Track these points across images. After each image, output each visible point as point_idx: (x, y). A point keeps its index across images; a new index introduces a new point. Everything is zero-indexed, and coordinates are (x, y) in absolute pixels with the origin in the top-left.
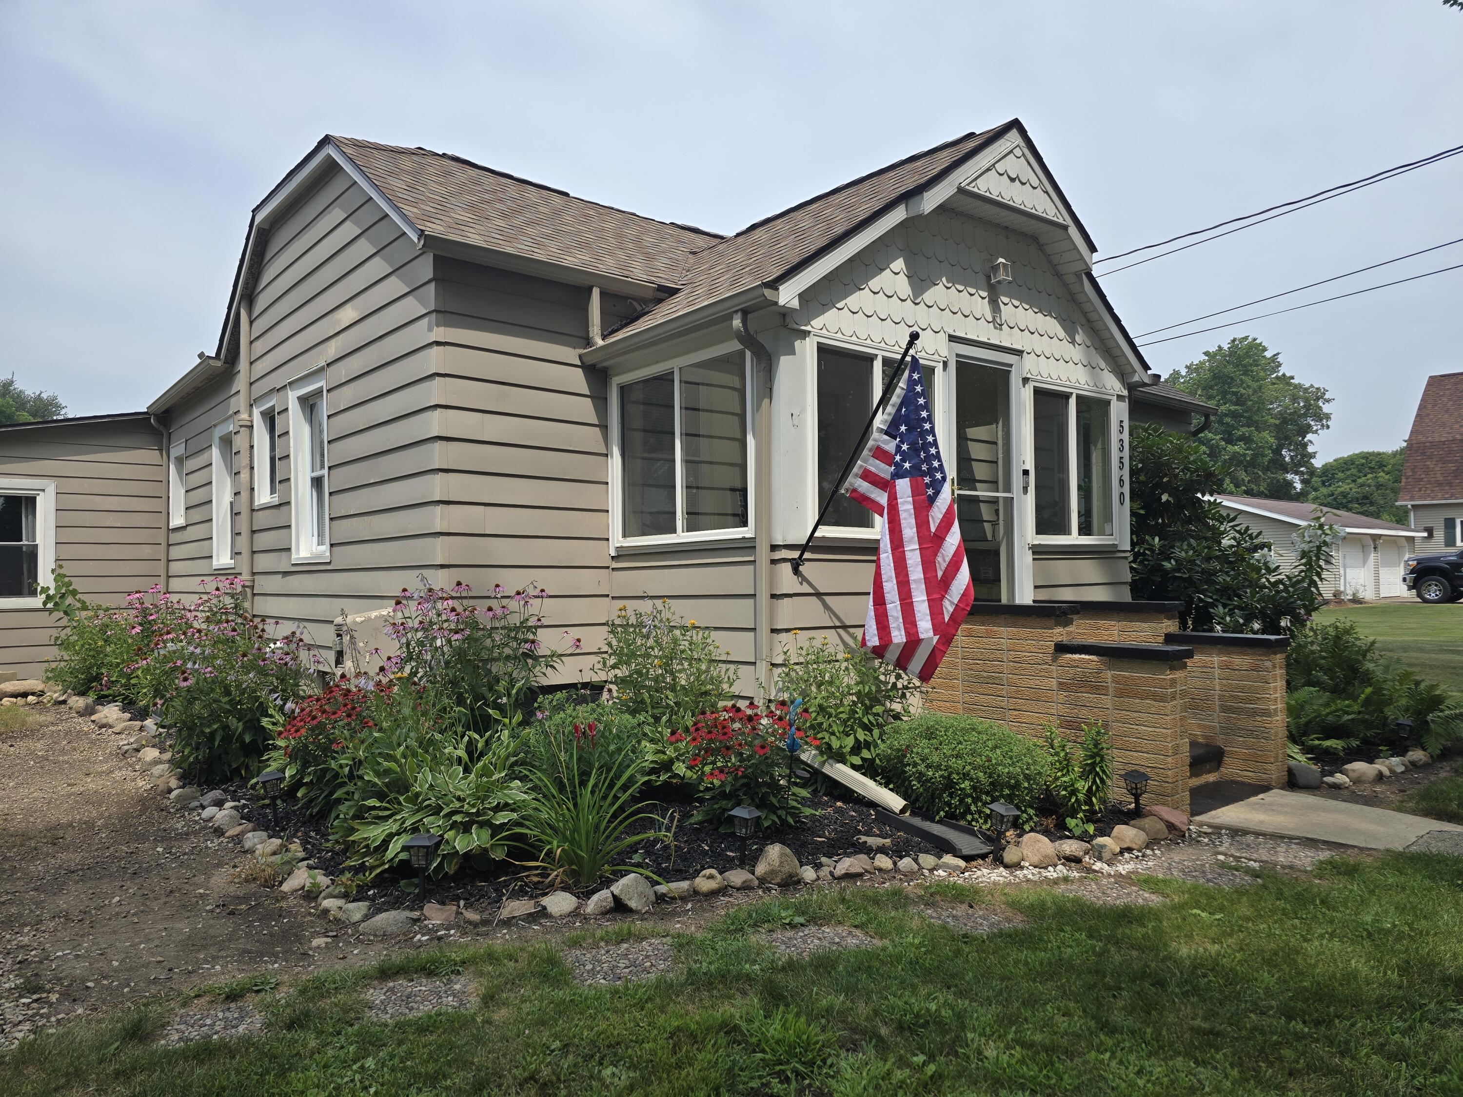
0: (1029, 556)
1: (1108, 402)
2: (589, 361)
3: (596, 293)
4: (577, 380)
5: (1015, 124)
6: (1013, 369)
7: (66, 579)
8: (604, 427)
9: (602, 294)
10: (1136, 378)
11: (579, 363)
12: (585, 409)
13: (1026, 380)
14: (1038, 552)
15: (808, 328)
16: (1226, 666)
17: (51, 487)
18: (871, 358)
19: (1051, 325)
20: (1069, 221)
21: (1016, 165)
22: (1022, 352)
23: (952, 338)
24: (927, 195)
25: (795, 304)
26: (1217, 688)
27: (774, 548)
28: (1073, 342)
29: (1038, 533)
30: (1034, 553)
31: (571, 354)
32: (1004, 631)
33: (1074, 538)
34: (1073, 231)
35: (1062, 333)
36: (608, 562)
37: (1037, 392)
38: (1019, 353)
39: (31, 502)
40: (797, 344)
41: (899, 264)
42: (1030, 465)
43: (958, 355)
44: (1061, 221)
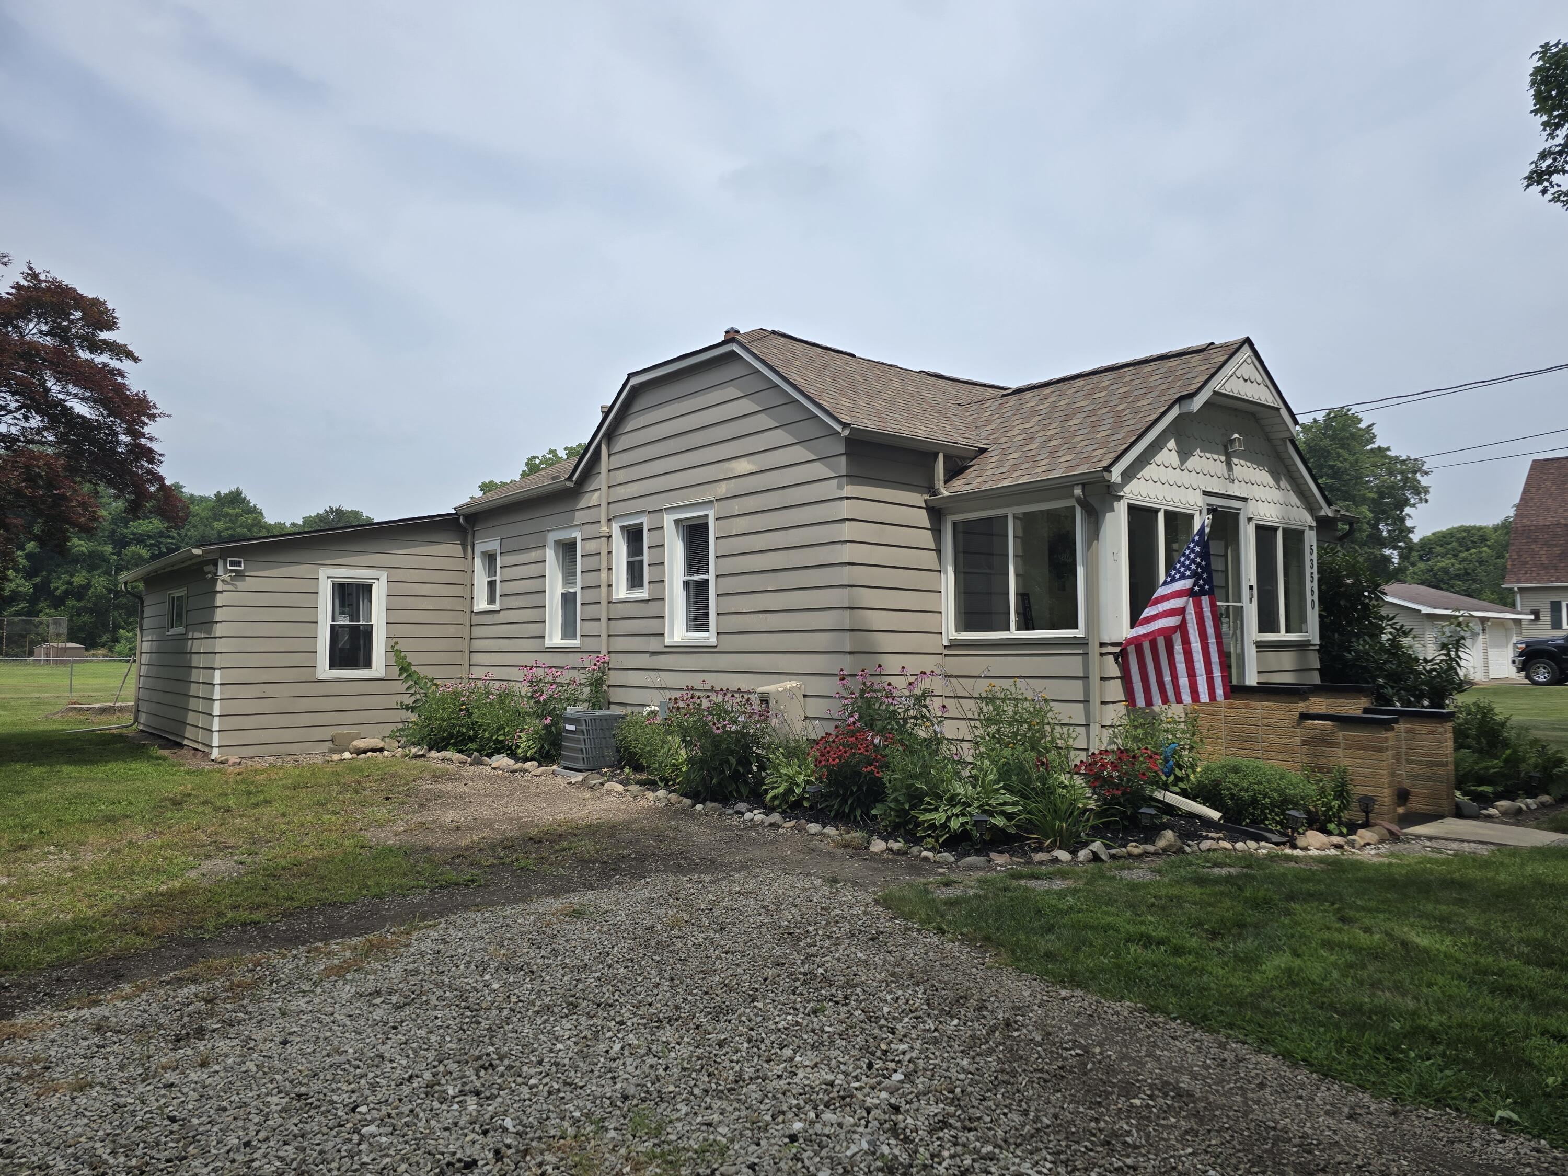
0: (1254, 649)
1: (1302, 532)
2: (931, 504)
3: (941, 456)
4: (922, 518)
5: (1248, 341)
6: (1242, 512)
7: (403, 654)
8: (938, 551)
9: (944, 456)
10: (1323, 513)
11: (924, 505)
12: (926, 539)
13: (1250, 519)
14: (1260, 645)
15: (1121, 494)
16: (1410, 731)
17: (384, 576)
18: (1157, 511)
19: (1264, 476)
20: (1281, 405)
21: (1249, 371)
22: (1247, 499)
23: (1205, 493)
24: (1195, 399)
25: (1119, 480)
26: (1404, 746)
27: (1102, 645)
28: (1279, 488)
29: (1260, 632)
30: (1257, 647)
31: (919, 499)
32: (1258, 704)
33: (1283, 636)
34: (1284, 412)
35: (1271, 482)
36: (941, 650)
37: (1258, 527)
38: (1245, 500)
39: (368, 589)
40: (1115, 504)
41: (1173, 445)
42: (1254, 582)
43: (1208, 505)
44: (1276, 405)
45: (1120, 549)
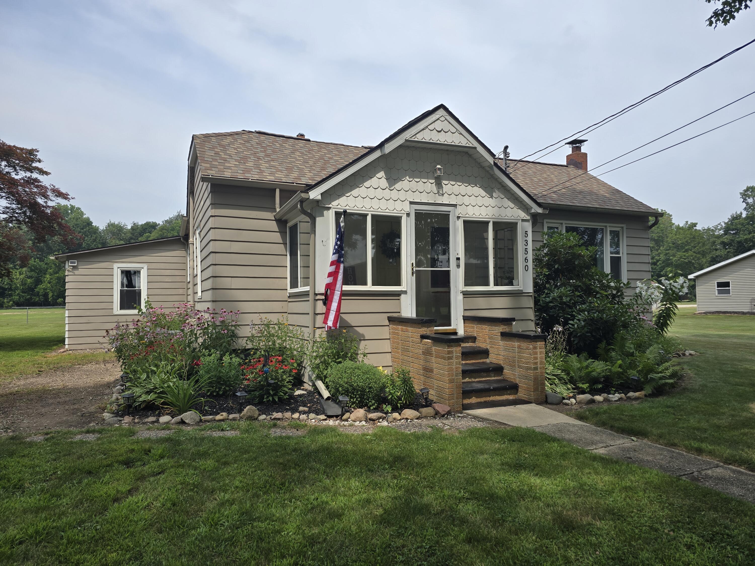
0: (461, 297)
1: (516, 223)
2: (277, 217)
3: (278, 191)
4: (274, 226)
5: (442, 106)
6: (451, 213)
8: (285, 244)
9: (281, 191)
10: (533, 211)
11: (274, 219)
12: (277, 237)
13: (458, 218)
14: (466, 294)
15: (330, 206)
16: (519, 347)
17: (145, 266)
18: (365, 216)
19: (476, 190)
20: (476, 144)
21: (444, 125)
22: (457, 205)
23: (411, 203)
24: (386, 146)
25: (319, 197)
26: (517, 357)
27: (316, 295)
28: (492, 197)
29: (465, 286)
30: (463, 294)
31: (270, 215)
32: (410, 329)
33: (491, 288)
34: (480, 149)
35: (483, 193)
36: (286, 299)
37: (465, 222)
38: (455, 206)
39: (139, 272)
40: (325, 212)
41: (381, 174)
42: (462, 255)
43: (415, 210)
44: (471, 145)
45: (328, 239)
